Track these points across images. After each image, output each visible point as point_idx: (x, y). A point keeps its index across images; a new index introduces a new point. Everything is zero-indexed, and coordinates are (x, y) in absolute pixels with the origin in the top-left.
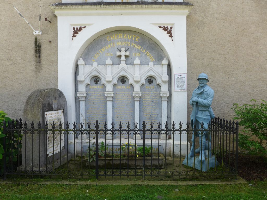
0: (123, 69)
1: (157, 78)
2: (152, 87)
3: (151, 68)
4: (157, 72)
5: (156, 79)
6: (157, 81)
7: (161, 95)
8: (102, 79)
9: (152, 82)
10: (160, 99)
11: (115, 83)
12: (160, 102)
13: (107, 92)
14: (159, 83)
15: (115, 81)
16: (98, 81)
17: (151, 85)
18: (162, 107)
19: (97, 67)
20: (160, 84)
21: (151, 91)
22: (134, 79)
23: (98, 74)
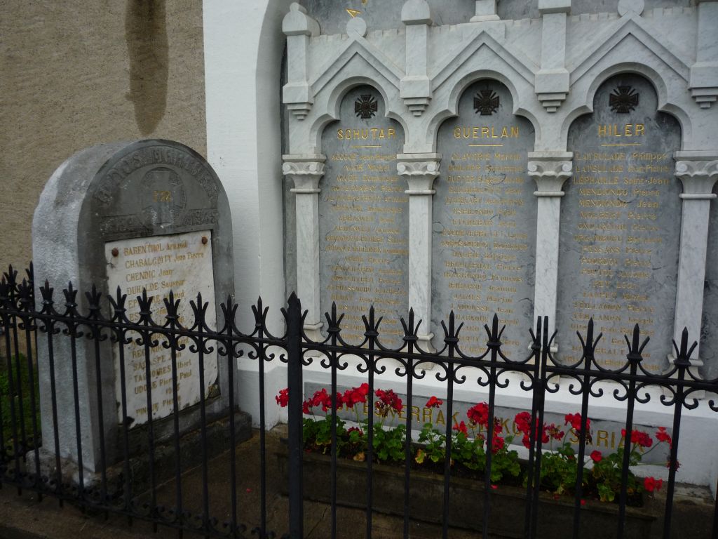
0: (484, 44)
1: (661, 80)
2: (632, 131)
3: (630, 29)
4: (662, 47)
5: (656, 83)
6: (661, 96)
7: (681, 169)
8: (388, 93)
9: (634, 101)
10: (669, 190)
11: (447, 111)
12: (673, 205)
13: (409, 157)
14: (668, 105)
15: (446, 103)
16: (375, 107)
17: (626, 119)
18: (683, 234)
19: (364, 43)
20: (676, 113)
21: (624, 150)
22: (534, 87)
23: (368, 73)
